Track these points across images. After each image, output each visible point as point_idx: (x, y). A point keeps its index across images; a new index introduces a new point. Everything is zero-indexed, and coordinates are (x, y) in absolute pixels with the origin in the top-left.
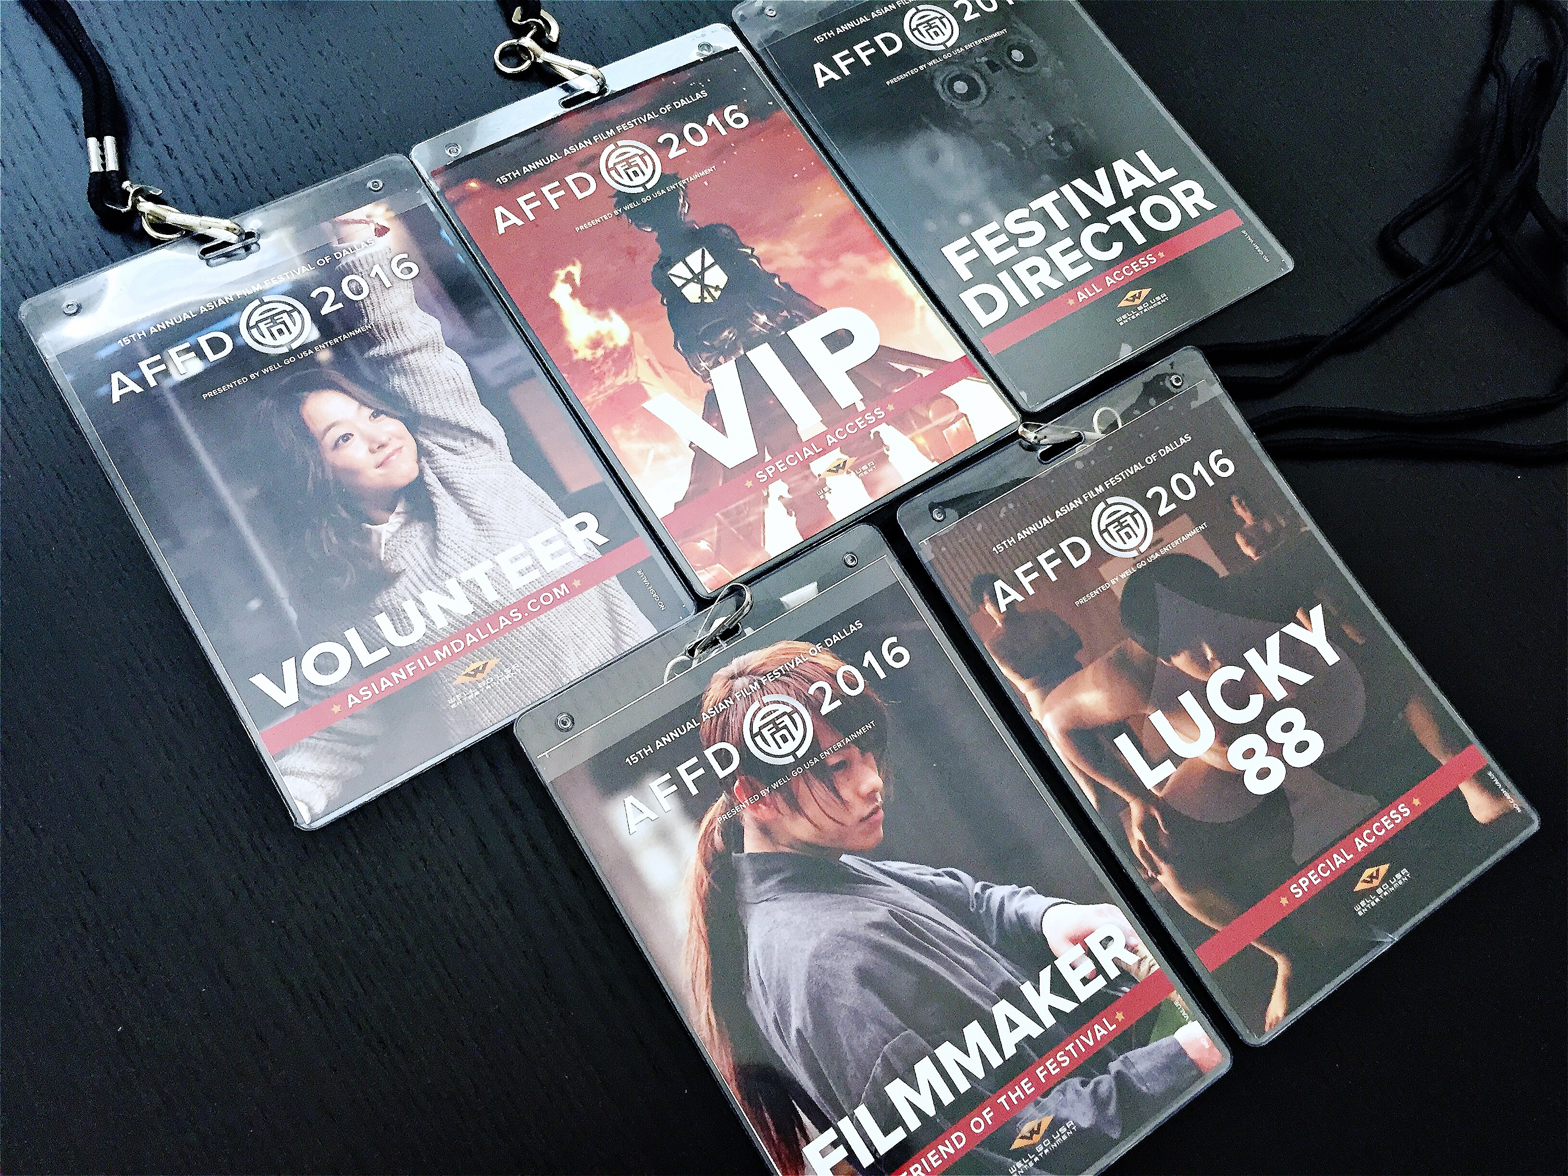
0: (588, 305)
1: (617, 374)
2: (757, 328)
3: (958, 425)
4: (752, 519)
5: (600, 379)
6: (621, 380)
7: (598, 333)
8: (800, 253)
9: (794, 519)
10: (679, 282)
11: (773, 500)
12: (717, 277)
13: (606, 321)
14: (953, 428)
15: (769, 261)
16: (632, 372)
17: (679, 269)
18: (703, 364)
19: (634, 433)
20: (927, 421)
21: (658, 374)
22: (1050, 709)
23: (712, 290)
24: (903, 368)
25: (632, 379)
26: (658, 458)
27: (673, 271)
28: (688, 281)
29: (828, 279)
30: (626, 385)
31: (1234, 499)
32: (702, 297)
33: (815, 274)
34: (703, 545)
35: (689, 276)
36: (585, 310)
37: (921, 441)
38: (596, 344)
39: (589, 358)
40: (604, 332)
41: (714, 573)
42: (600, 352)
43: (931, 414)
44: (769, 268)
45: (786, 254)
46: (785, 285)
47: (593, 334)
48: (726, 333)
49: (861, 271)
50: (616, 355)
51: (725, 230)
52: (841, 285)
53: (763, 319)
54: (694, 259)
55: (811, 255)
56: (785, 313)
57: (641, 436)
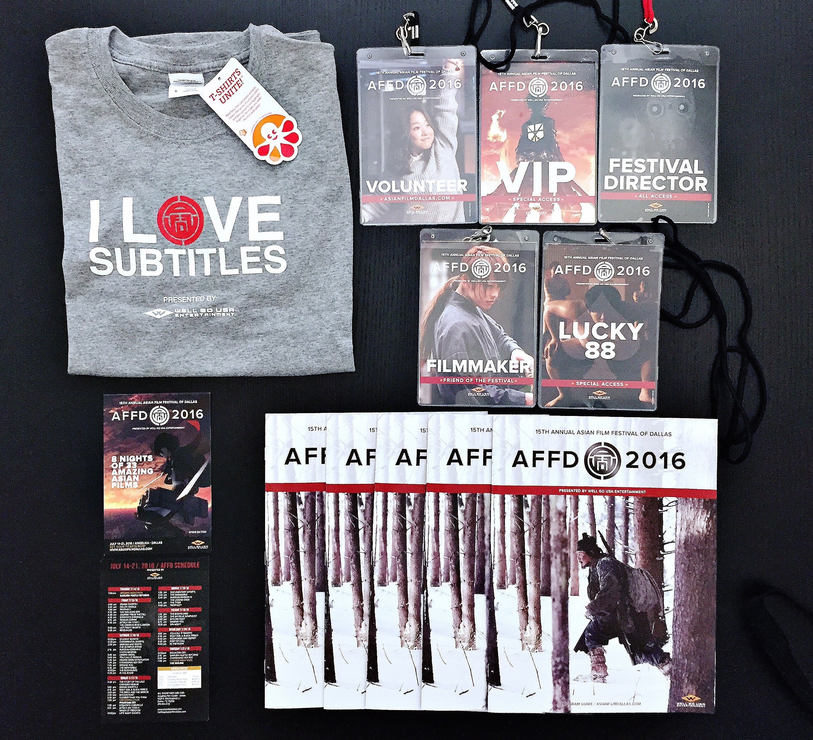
0: (500, 125)
1: (495, 149)
2: (542, 156)
3: (577, 215)
4: (505, 209)
5: (490, 148)
6: (495, 152)
7: (498, 135)
8: (569, 140)
9: (515, 215)
10: (529, 131)
11: (513, 208)
12: (540, 135)
13: (502, 132)
14: (575, 215)
15: (559, 138)
16: (499, 151)
17: (532, 127)
18: (520, 159)
19: (490, 169)
20: (570, 209)
21: (506, 155)
22: (549, 305)
23: (537, 138)
24: (574, 190)
25: (498, 153)
26: (492, 179)
27: (529, 127)
28: (532, 132)
29: (572, 152)
30: (496, 154)
31: (642, 283)
32: (532, 139)
33: (569, 148)
34: (488, 209)
35: (533, 130)
36: (498, 125)
37: (564, 214)
38: (495, 137)
39: (491, 141)
40: (499, 135)
41: (486, 218)
42: (495, 141)
43: (572, 208)
44: (557, 140)
45: (565, 138)
46: (559, 147)
47: (496, 134)
48: (532, 153)
49: (583, 154)
50: (498, 144)
51: (552, 122)
52: (574, 156)
53: (545, 154)
54: (538, 126)
55: (571, 142)
56: (552, 156)
57: (491, 171)
